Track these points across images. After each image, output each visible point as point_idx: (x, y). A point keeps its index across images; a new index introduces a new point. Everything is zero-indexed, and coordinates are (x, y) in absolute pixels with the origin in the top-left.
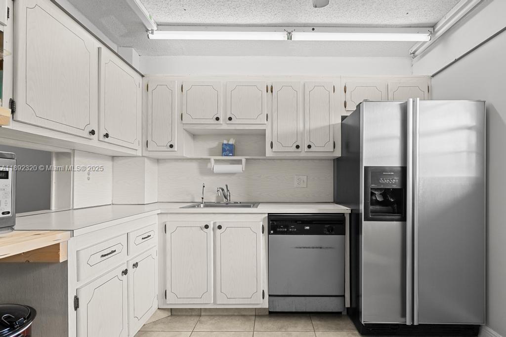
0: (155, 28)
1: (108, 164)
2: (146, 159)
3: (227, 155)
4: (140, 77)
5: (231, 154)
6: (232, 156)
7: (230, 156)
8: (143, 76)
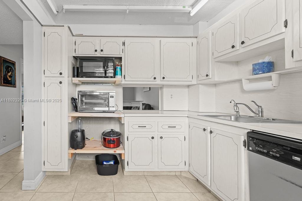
0: (190, 9)
1: (186, 90)
2: (200, 86)
3: (257, 74)
4: (195, 39)
5: (261, 72)
6: (262, 73)
7: (260, 74)
8: (197, 37)
